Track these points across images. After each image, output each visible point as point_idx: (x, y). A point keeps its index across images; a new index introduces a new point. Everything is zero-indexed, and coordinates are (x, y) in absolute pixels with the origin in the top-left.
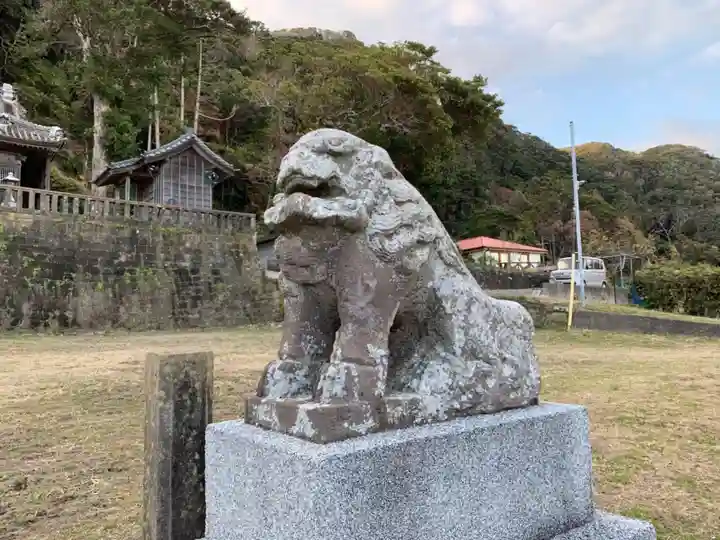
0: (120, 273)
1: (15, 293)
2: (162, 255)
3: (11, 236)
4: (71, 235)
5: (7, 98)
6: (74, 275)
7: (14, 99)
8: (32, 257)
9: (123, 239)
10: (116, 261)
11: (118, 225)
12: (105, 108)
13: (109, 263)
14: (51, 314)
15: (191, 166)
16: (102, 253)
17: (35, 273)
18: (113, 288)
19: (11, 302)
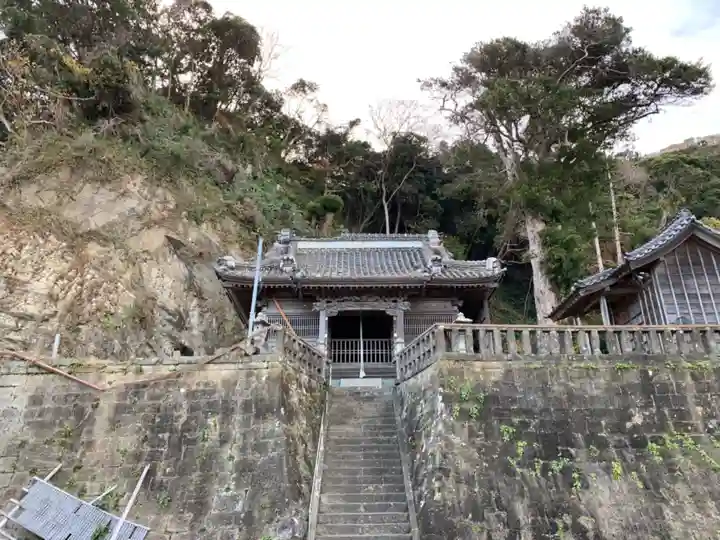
0: (639, 444)
1: (501, 484)
2: (699, 409)
3: (482, 395)
4: (556, 388)
5: (434, 244)
6: (573, 451)
7: (440, 244)
8: (512, 425)
9: (630, 386)
10: (629, 425)
11: (619, 364)
12: (540, 226)
13: (618, 428)
14: (559, 522)
15: (697, 263)
16: (605, 413)
17: (520, 451)
18: (637, 470)
19: (498, 500)
